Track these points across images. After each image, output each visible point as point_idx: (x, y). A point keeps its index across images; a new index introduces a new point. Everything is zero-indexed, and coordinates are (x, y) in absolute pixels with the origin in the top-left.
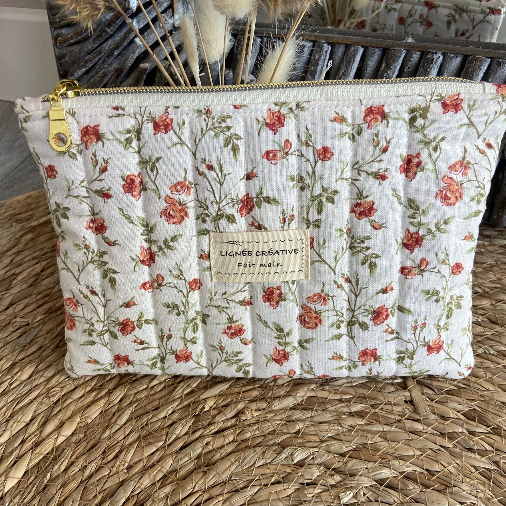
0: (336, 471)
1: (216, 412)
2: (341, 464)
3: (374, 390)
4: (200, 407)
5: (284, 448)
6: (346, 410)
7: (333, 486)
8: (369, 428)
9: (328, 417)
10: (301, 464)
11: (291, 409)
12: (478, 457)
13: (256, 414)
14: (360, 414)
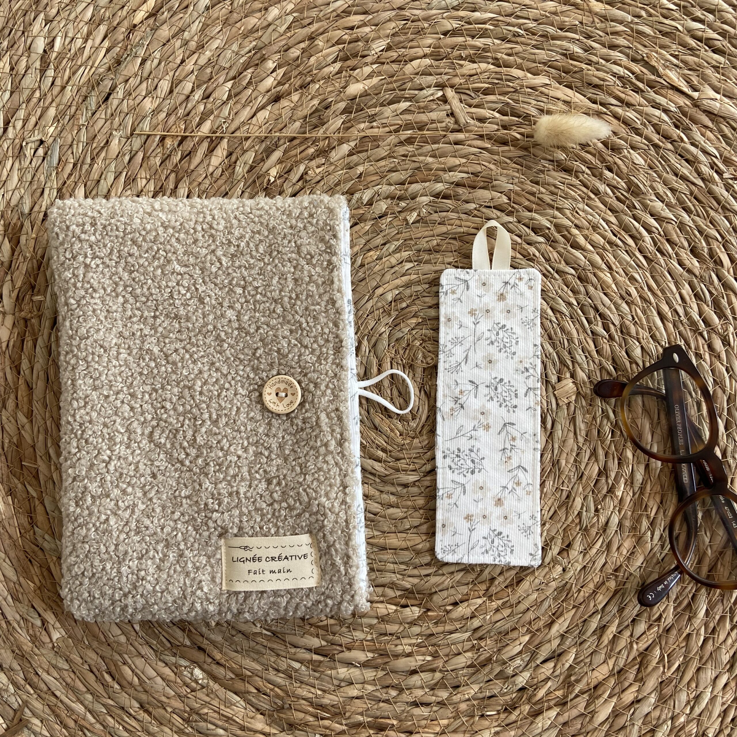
0: (400, 198)
1: (282, 180)
2: (403, 192)
3: (418, 113)
4: (265, 181)
5: (352, 194)
6: (397, 140)
7: (400, 212)
8: (420, 151)
9: (382, 152)
10: (370, 203)
11: (349, 155)
12: (512, 148)
13: (318, 171)
14: (410, 141)
